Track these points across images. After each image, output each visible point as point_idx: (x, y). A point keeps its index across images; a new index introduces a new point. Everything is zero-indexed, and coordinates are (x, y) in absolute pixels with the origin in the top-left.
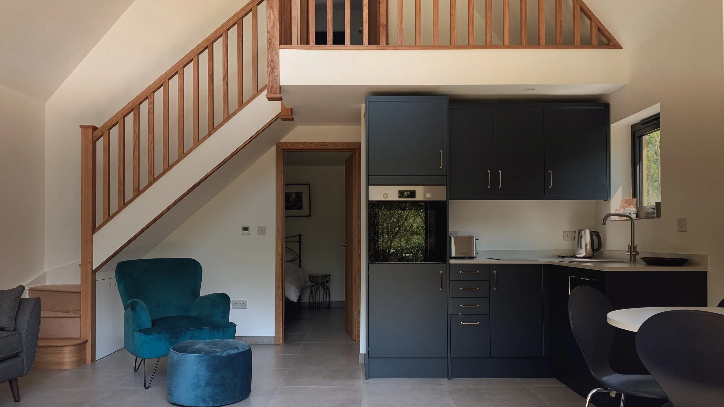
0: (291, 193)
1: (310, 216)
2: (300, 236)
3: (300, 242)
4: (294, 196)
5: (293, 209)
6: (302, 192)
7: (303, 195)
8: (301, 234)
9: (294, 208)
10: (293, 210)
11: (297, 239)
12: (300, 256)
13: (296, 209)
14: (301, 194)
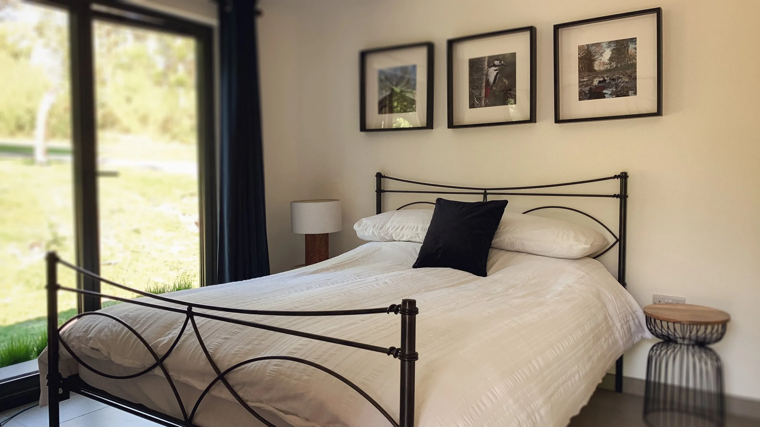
0: (598, 45)
1: (659, 113)
2: (623, 177)
3: (623, 197)
4: (607, 55)
5: (602, 96)
6: (633, 40)
7: (635, 48)
8: (626, 173)
9: (604, 91)
10: (604, 97)
11: (614, 187)
12: (622, 240)
13: (612, 95)
14: (631, 46)
